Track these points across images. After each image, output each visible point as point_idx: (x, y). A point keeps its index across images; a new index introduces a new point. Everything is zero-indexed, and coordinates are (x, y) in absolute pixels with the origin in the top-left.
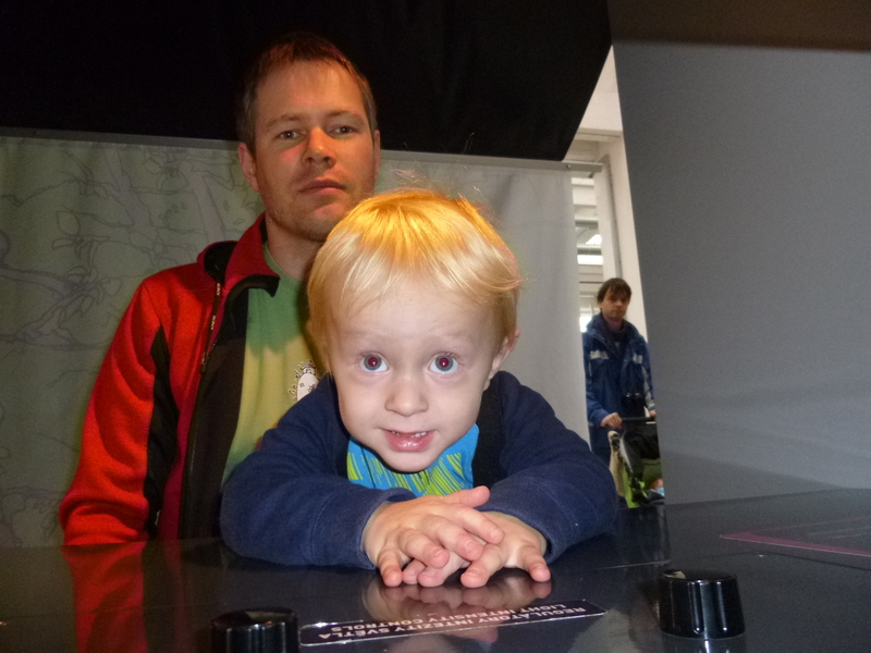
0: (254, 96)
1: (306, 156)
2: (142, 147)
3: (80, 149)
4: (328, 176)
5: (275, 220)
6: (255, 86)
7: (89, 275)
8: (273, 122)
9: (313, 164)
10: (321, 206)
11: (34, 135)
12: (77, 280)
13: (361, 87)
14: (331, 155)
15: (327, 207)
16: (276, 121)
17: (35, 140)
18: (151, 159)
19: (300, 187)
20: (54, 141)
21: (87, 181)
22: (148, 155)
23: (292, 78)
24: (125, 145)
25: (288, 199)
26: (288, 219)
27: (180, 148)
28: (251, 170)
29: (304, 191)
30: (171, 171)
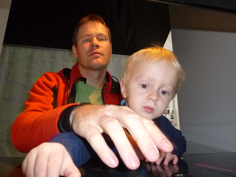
0: (77, 31)
1: (92, 45)
2: (46, 50)
3: (29, 50)
4: (98, 50)
5: (81, 65)
6: (78, 28)
7: (29, 84)
8: (82, 37)
9: (94, 47)
10: (95, 59)
11: (18, 46)
12: (26, 85)
13: (107, 29)
14: (99, 45)
15: (97, 59)
16: (83, 36)
17: (18, 48)
18: (48, 54)
19: (89, 54)
20: (23, 48)
21: (31, 59)
22: (47, 53)
23: (89, 25)
24: (41, 50)
25: (86, 58)
26: (85, 64)
27: (56, 51)
28: (76, 53)
29: (90, 55)
30: (53, 57)
